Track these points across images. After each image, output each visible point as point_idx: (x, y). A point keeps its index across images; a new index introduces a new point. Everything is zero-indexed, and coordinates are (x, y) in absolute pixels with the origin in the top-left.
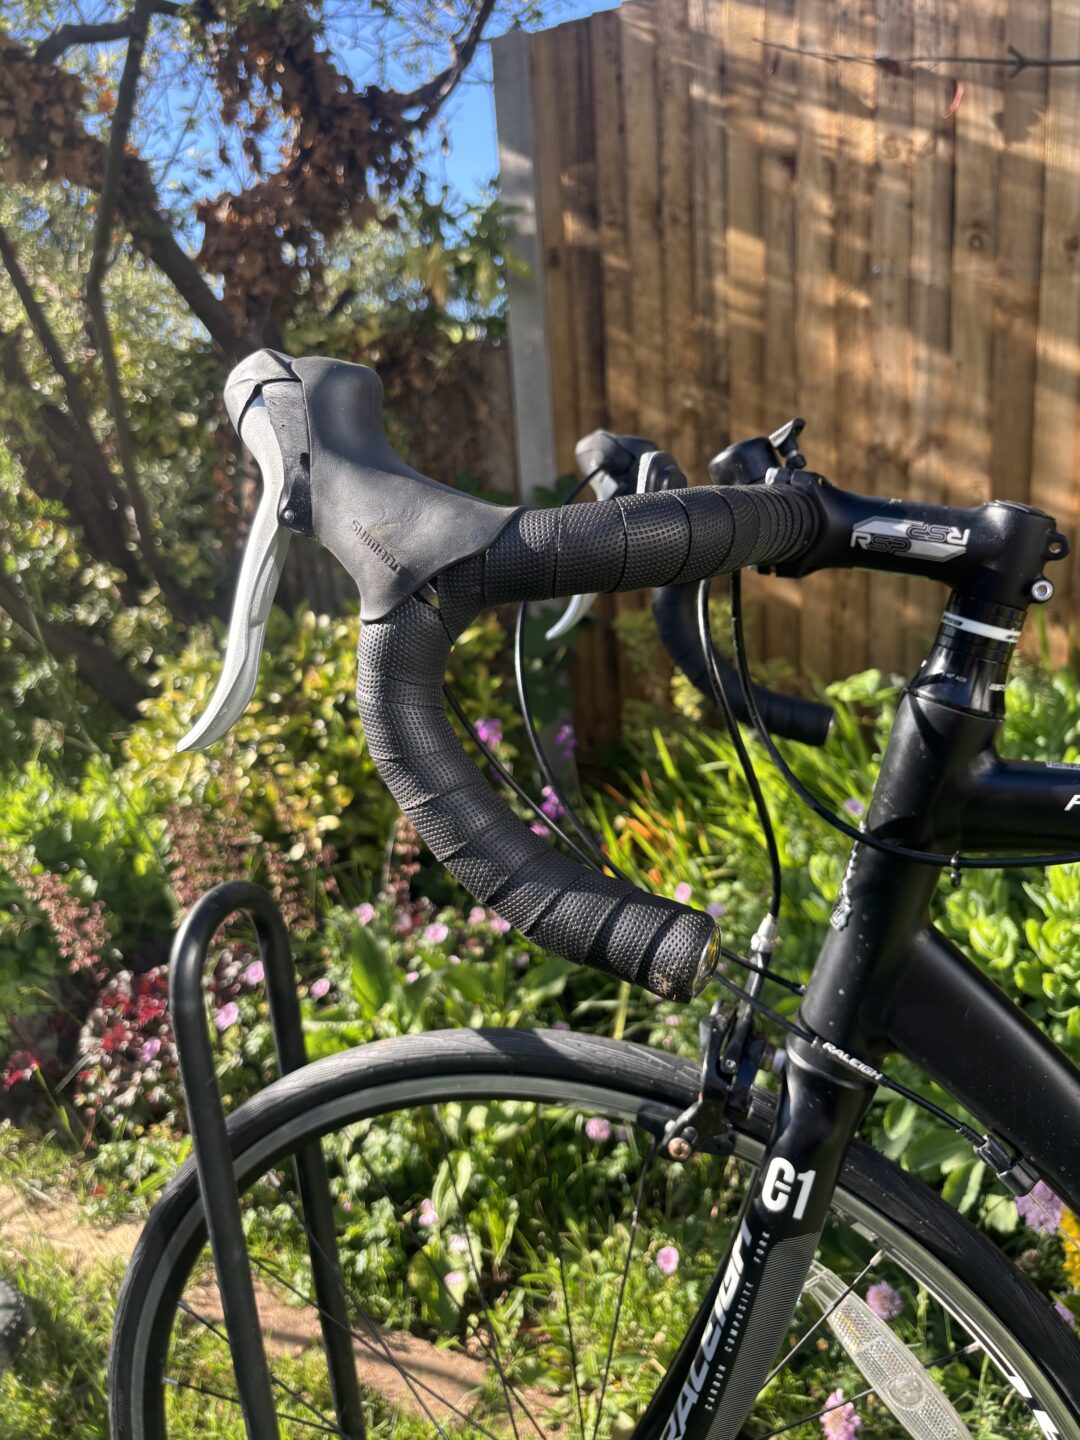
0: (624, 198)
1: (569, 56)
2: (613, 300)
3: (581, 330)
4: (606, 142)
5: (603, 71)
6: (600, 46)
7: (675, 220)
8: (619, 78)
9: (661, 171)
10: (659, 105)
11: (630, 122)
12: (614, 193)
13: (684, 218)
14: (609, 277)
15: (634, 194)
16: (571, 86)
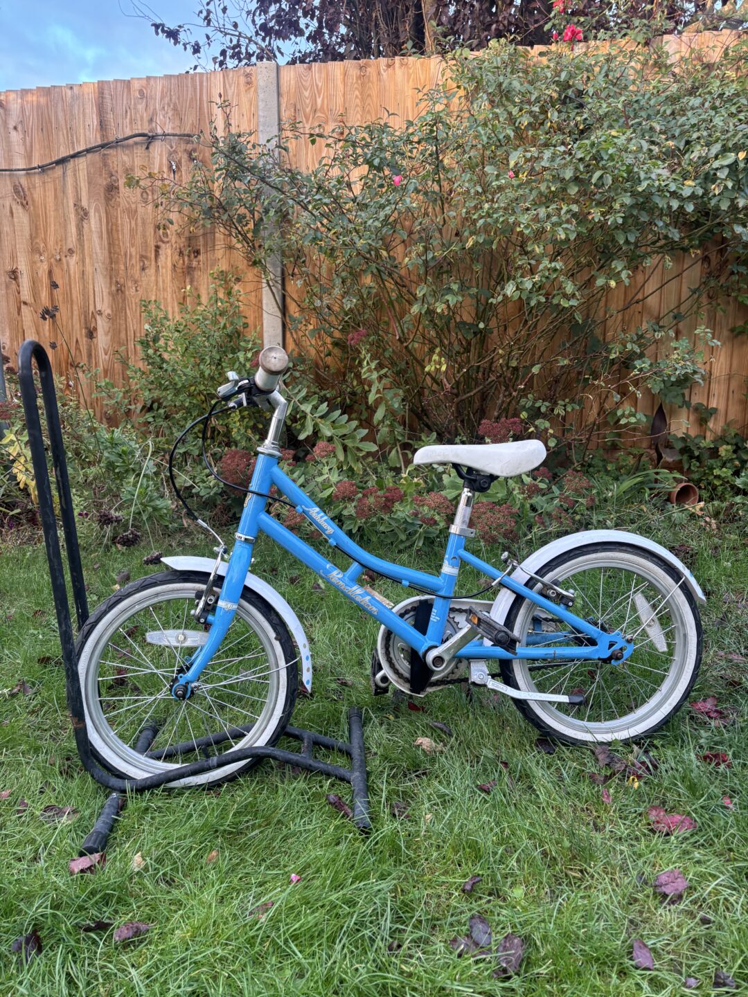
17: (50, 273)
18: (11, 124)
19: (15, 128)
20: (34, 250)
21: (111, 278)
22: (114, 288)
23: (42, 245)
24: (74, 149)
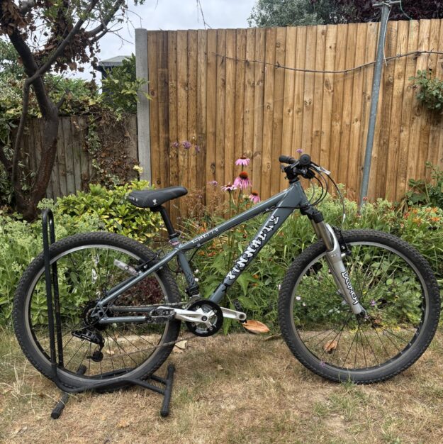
0: (176, 81)
1: (161, 40)
2: (172, 108)
3: (160, 115)
4: (171, 64)
5: (171, 46)
6: (170, 40)
7: (192, 89)
8: (176, 49)
9: (188, 76)
10: (188, 59)
11: (179, 61)
12: (173, 78)
13: (194, 89)
14: (171, 101)
15: (179, 80)
16: (160, 48)
17: (341, 133)
18: (328, 46)
19: (330, 47)
20: (333, 118)
21: (380, 136)
22: (382, 142)
23: (338, 116)
24: (368, 61)
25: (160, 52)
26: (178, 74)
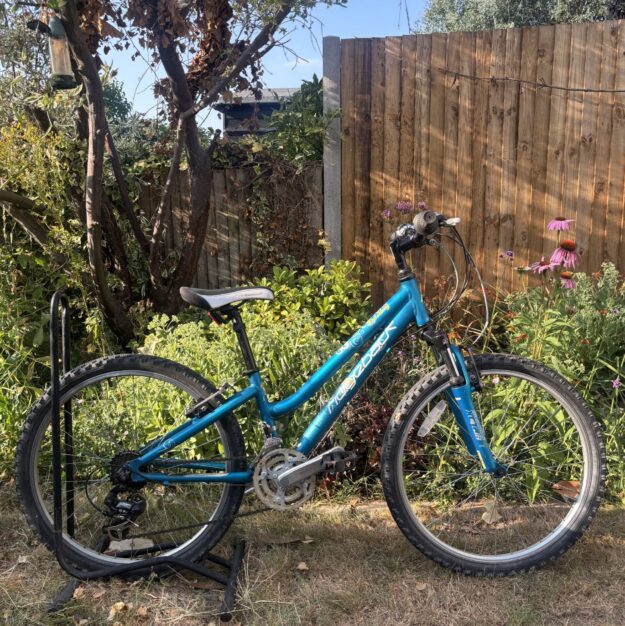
0: (383, 111)
1: (360, 53)
2: (375, 153)
3: (358, 163)
4: (377, 86)
5: (376, 61)
6: (375, 52)
7: (406, 124)
8: (383, 65)
9: (401, 104)
10: (401, 80)
11: (388, 81)
12: (378, 108)
13: (410, 123)
14: (374, 142)
15: (388, 111)
16: (360, 64)
18: (622, 51)
19: (624, 54)
25: (360, 70)
26: (387, 102)
